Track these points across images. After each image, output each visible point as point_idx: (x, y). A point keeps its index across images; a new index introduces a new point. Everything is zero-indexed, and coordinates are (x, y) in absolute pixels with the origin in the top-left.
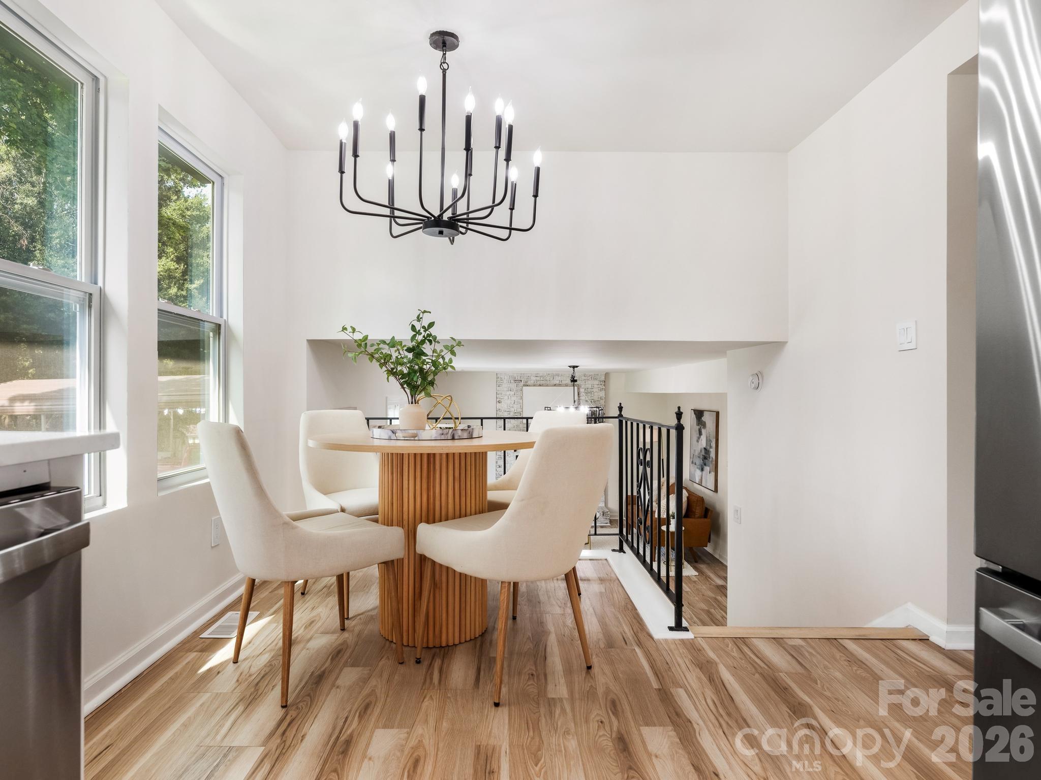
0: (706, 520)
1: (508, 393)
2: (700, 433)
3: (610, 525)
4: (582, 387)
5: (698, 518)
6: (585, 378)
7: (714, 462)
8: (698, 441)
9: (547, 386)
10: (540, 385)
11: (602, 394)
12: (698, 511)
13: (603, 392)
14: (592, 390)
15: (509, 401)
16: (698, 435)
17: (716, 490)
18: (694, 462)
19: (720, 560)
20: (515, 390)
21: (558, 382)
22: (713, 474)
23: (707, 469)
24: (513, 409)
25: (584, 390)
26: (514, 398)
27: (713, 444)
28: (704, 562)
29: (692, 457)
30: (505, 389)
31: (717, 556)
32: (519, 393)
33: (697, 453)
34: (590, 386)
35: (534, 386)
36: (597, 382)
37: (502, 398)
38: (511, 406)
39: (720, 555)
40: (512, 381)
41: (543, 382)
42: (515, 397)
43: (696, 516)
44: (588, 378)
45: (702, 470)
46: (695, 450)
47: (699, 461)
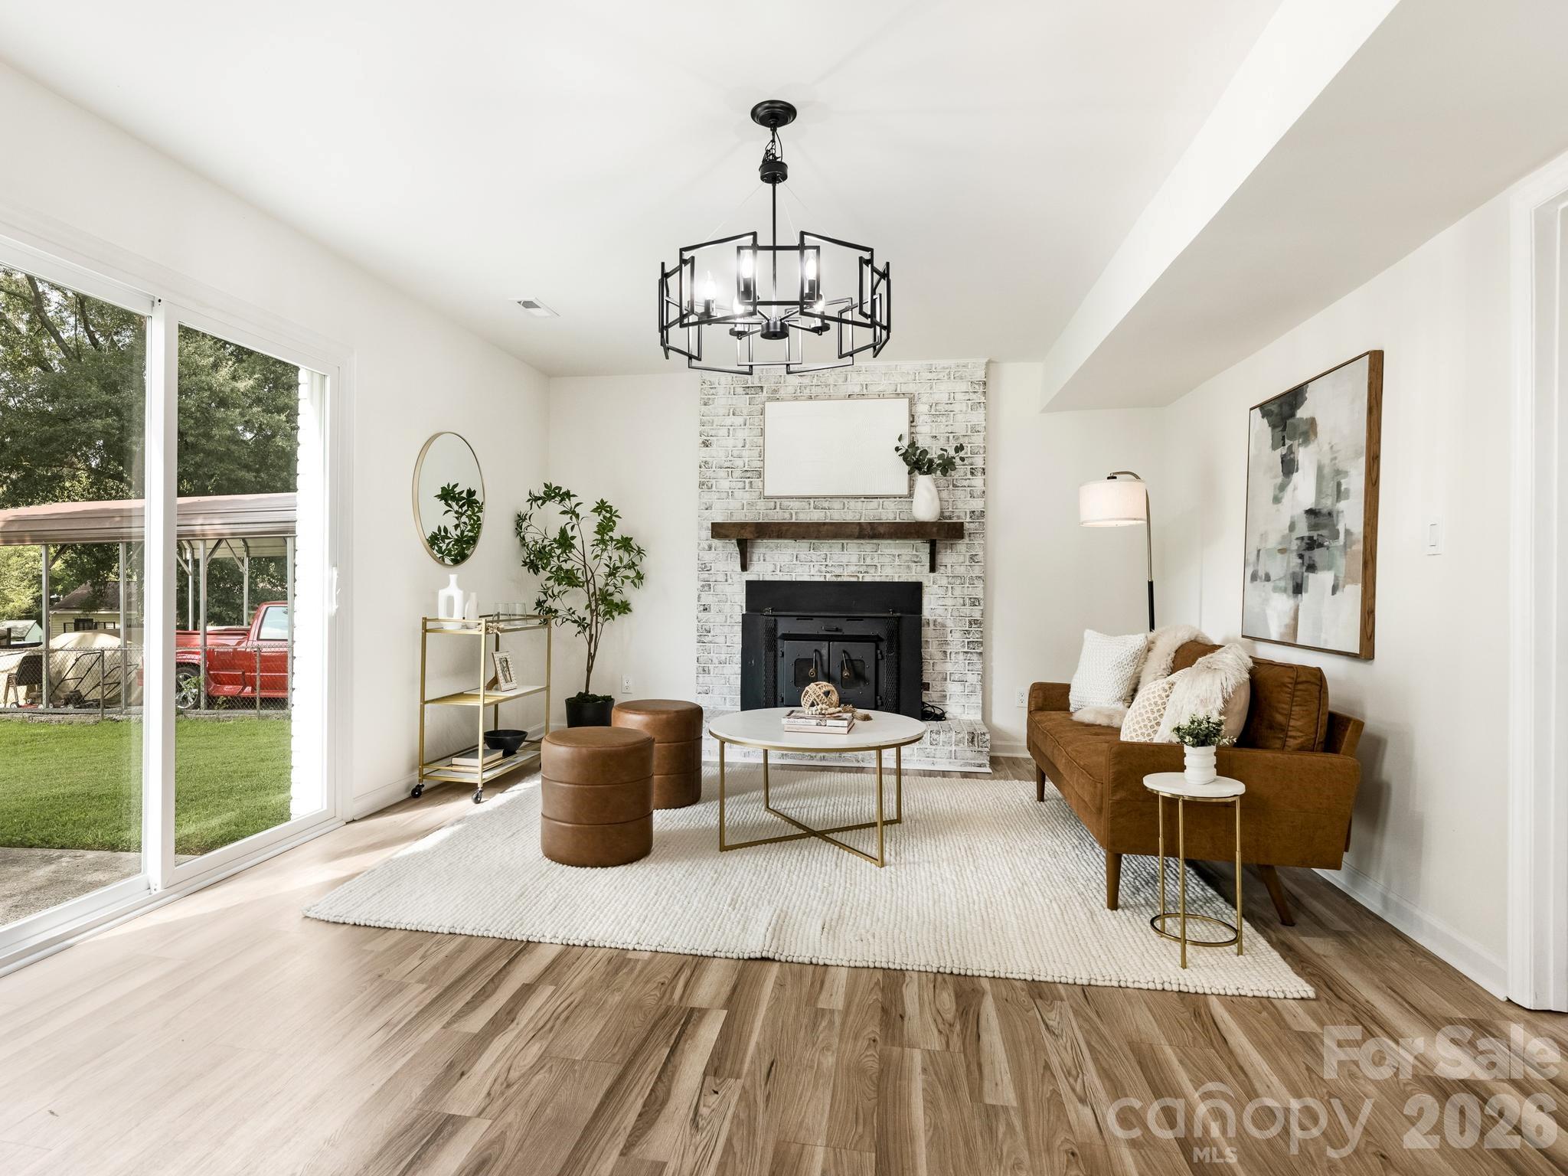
0: (1332, 758)
1: (729, 420)
2: (1289, 466)
3: (990, 771)
4: (924, 399)
5: (1301, 749)
6: (930, 376)
7: (1359, 547)
8: (1277, 500)
9: (830, 398)
10: (810, 398)
11: (978, 417)
12: (1299, 725)
13: (981, 410)
14: (950, 407)
15: (730, 442)
16: (1280, 479)
17: (1366, 652)
18: (1261, 573)
19: (1389, 919)
20: (745, 412)
21: (857, 390)
22: (1353, 592)
23: (1320, 581)
24: (739, 463)
25: (927, 407)
26: (742, 434)
27: (1356, 482)
28: (1321, 927)
29: (1252, 558)
30: (722, 411)
31: (1373, 905)
32: (757, 420)
33: (1273, 542)
34: (944, 398)
35: (796, 399)
36: (964, 386)
37: (713, 433)
38: (735, 453)
39: (1385, 901)
40: (740, 390)
41: (819, 390)
42: (747, 431)
43: (1292, 742)
44: (941, 376)
45: (1298, 589)
46: (1264, 536)
47: (1281, 567)
